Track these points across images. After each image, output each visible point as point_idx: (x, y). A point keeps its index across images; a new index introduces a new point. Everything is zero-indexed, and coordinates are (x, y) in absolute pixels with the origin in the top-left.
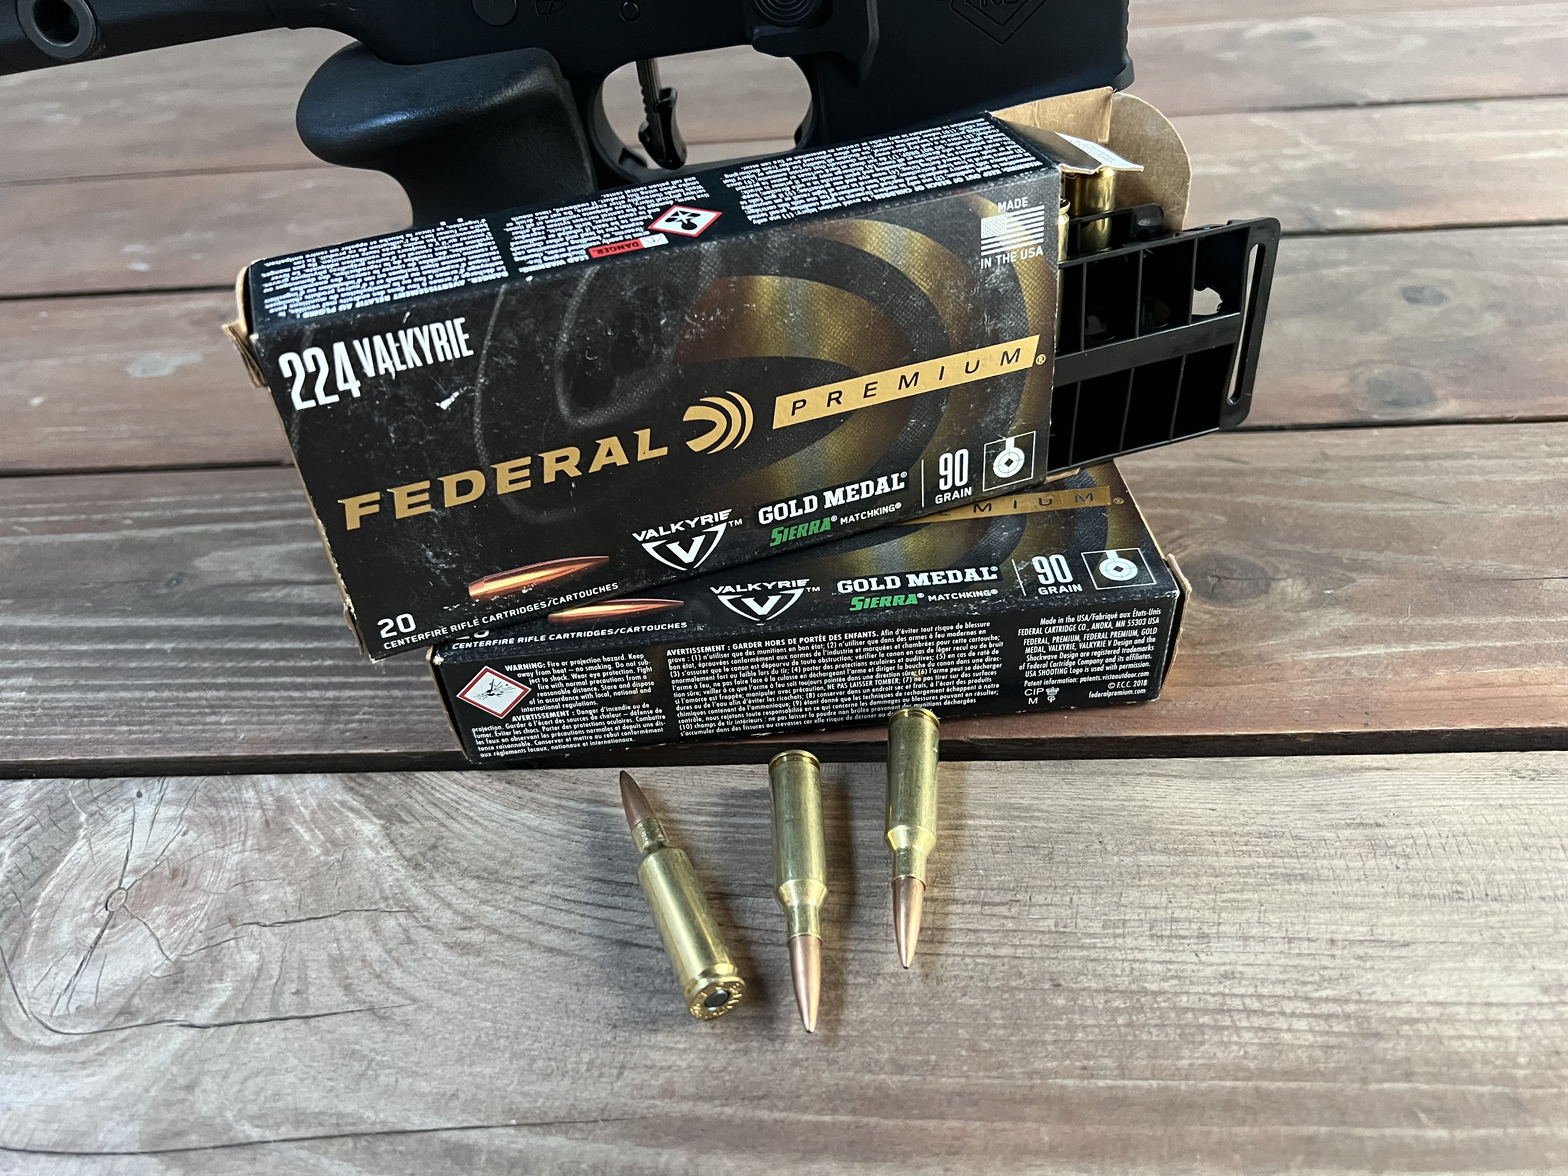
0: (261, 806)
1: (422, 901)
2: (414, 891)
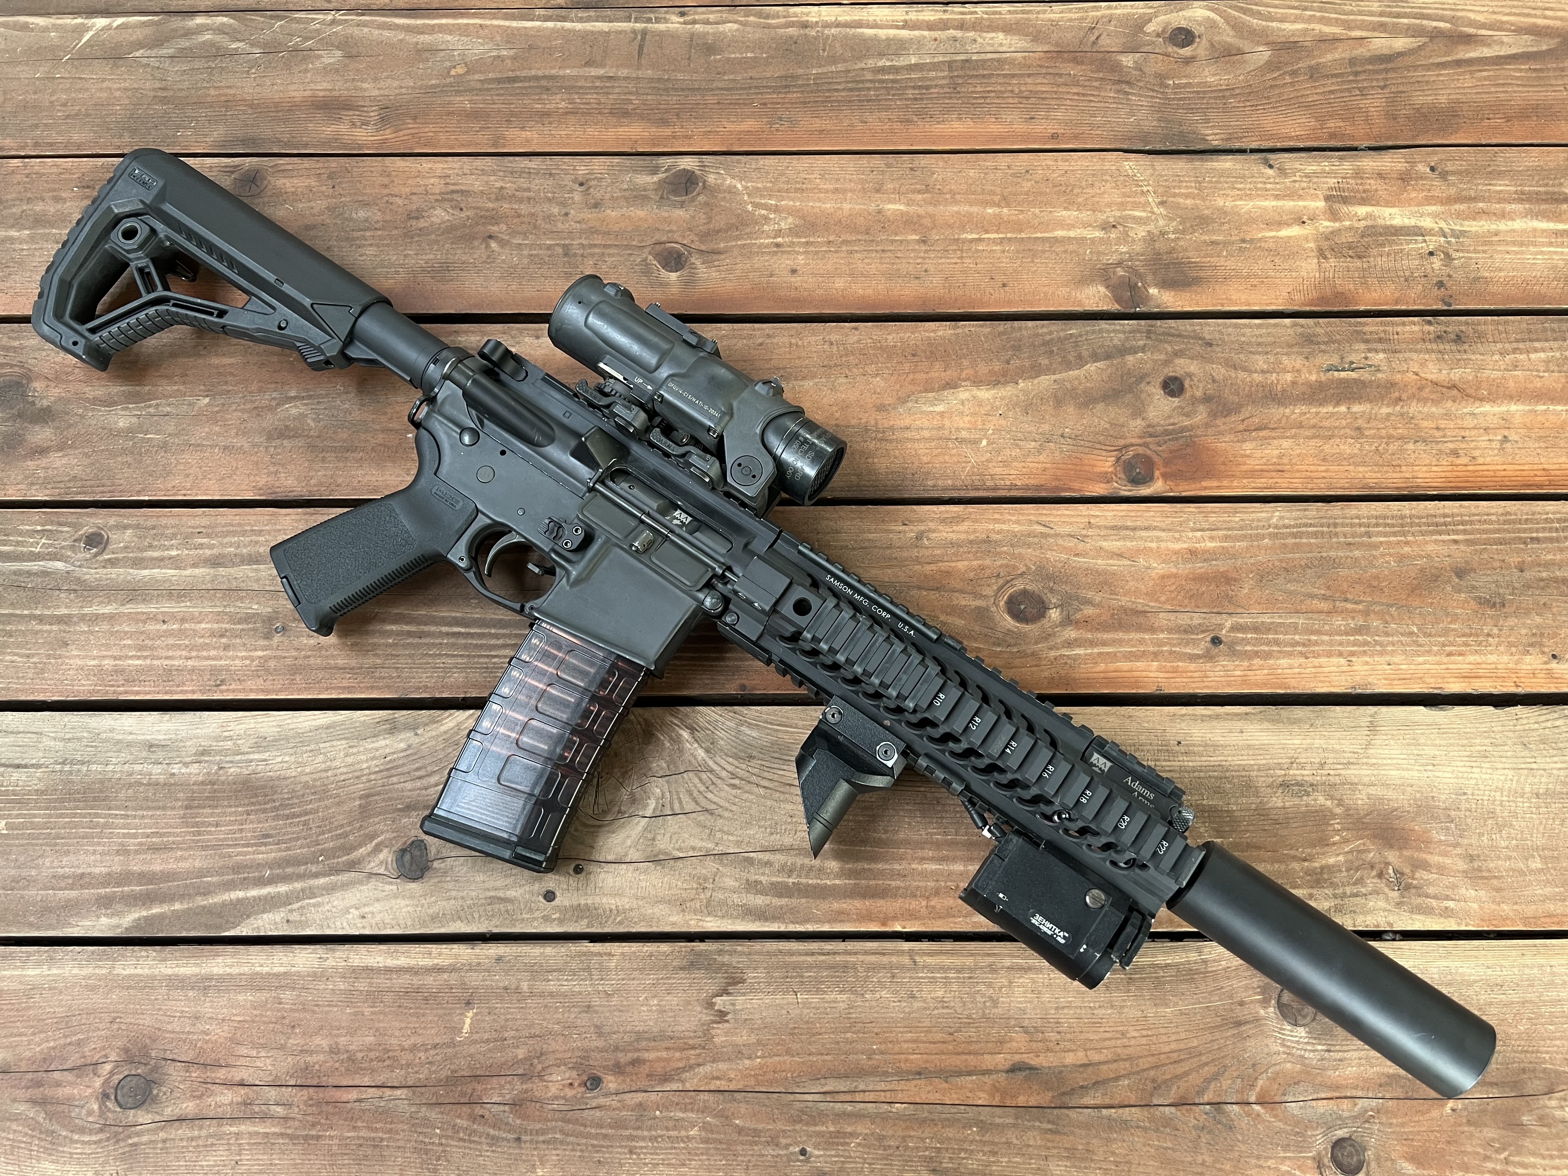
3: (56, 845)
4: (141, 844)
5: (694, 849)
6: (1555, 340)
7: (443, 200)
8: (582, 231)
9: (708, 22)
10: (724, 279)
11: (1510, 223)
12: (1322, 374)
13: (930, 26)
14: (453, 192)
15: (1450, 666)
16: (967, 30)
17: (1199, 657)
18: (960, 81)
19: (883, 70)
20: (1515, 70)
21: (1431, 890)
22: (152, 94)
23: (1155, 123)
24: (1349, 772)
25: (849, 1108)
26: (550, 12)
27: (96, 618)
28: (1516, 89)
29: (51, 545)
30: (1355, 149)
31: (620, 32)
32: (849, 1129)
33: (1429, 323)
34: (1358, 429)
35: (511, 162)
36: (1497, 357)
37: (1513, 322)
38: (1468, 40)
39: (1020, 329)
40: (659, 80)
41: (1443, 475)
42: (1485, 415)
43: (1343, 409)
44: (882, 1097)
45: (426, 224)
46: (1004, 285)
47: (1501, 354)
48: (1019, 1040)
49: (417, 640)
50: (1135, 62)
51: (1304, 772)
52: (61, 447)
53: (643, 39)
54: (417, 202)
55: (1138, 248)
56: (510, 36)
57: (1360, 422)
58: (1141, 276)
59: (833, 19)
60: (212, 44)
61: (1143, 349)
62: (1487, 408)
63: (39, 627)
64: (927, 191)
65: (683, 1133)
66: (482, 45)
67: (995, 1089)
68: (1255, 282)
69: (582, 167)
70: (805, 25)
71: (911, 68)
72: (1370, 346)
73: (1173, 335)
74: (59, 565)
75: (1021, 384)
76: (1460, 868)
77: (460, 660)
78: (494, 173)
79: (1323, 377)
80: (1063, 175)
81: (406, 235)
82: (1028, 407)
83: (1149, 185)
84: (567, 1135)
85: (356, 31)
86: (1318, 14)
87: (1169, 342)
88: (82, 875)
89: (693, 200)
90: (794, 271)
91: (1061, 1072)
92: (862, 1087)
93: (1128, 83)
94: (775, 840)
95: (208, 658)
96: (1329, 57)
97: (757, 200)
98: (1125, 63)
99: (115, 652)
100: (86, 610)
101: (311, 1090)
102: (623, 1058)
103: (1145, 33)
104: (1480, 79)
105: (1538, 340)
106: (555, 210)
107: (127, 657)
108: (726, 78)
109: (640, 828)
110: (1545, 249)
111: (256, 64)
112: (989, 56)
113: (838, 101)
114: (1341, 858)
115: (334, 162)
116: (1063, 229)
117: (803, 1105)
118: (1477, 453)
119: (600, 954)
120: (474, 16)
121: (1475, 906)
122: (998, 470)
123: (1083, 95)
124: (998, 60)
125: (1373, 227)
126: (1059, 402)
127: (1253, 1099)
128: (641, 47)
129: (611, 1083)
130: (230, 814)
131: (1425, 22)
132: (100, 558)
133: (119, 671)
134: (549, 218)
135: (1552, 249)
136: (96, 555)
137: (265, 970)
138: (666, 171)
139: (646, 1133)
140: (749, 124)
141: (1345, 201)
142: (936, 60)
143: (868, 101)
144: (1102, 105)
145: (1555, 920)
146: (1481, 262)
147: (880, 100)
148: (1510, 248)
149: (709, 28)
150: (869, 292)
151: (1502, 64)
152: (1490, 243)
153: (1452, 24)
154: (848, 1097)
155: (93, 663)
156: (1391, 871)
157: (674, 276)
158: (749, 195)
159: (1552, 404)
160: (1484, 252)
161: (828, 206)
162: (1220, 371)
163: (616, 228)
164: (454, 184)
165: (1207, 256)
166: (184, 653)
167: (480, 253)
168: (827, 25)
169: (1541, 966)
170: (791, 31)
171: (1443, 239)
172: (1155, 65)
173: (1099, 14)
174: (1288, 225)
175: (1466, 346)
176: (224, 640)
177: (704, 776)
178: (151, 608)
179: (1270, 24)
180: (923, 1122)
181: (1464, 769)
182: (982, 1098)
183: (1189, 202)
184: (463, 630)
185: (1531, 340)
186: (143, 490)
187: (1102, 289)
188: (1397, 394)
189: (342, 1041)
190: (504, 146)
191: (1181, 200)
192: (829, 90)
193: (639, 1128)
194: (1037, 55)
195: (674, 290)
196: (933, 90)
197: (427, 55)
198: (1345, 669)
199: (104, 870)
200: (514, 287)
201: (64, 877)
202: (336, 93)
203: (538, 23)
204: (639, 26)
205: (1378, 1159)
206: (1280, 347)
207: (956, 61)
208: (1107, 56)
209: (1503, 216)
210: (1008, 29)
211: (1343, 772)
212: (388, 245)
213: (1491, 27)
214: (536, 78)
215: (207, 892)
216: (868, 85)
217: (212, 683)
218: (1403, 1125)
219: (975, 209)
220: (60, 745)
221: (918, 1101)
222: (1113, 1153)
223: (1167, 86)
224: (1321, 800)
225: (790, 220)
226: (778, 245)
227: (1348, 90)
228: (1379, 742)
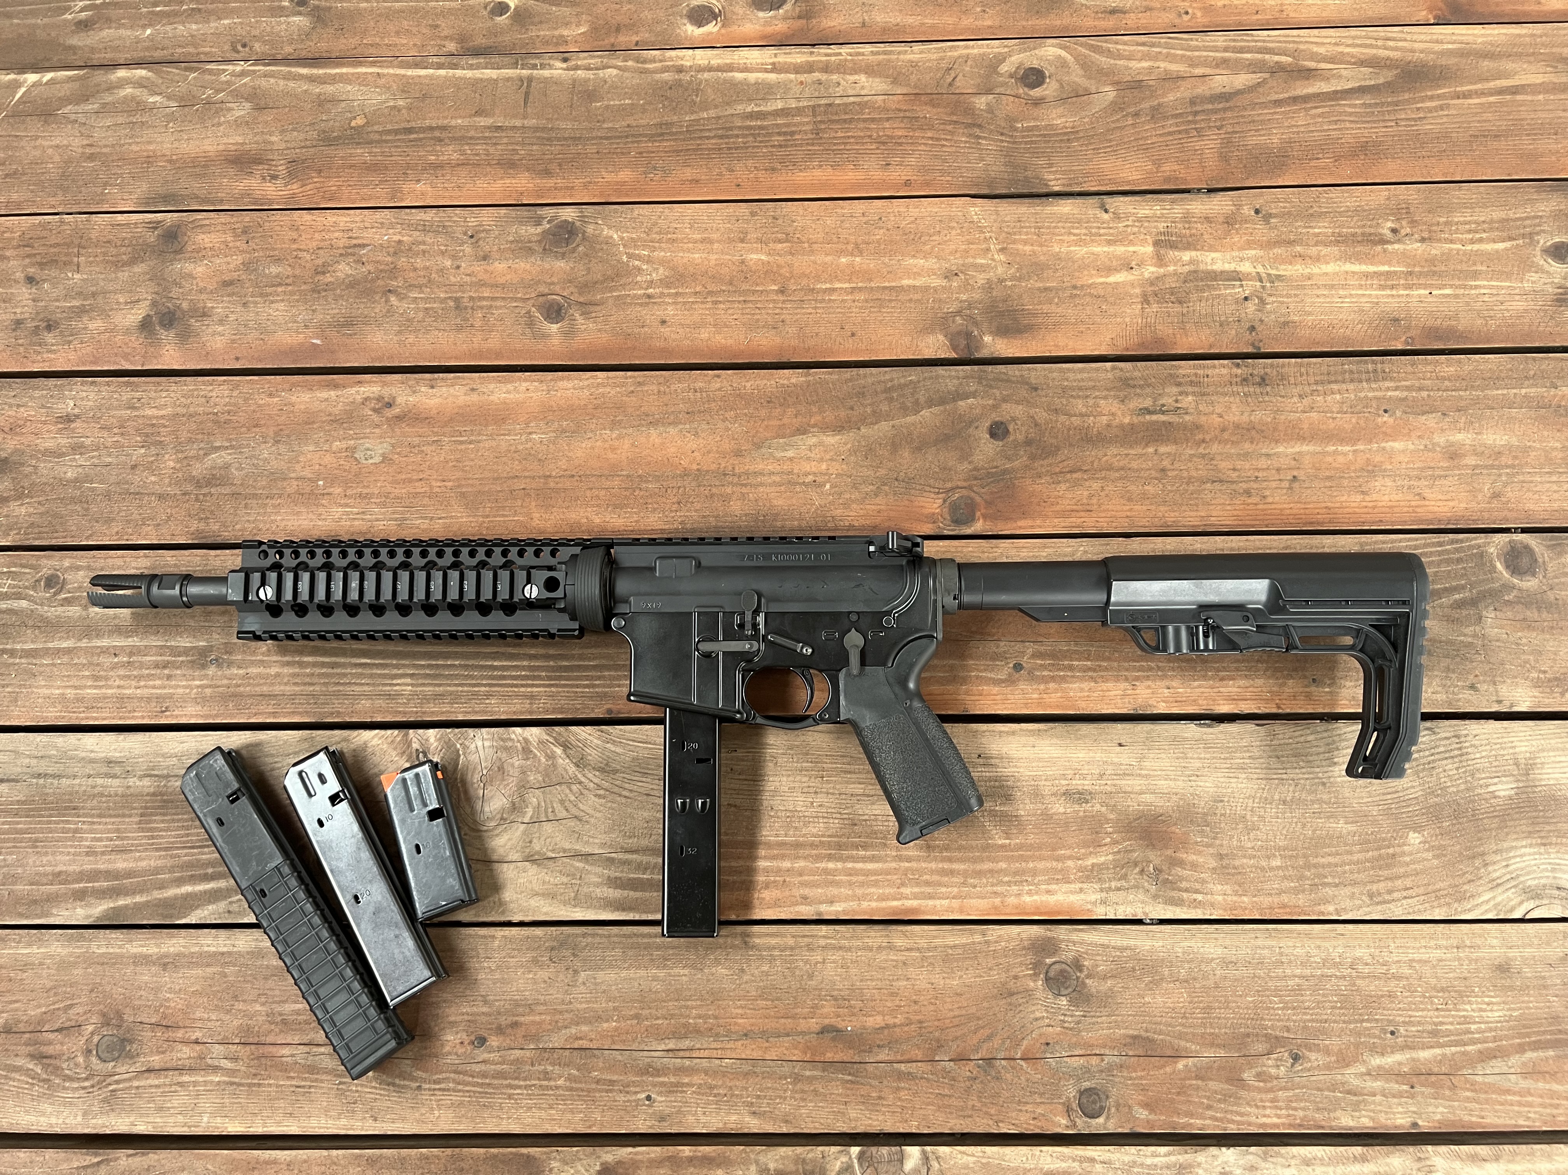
0: (519, 741)
1: (583, 779)
2: (579, 776)
3: (37, 847)
4: (106, 846)
5: (565, 851)
6: (1352, 381)
7: (347, 255)
8: (472, 284)
9: (588, 69)
10: (600, 330)
11: (1323, 267)
12: (1135, 418)
13: (798, 69)
14: (355, 246)
15: (1222, 689)
16: (832, 72)
17: (1003, 681)
18: (823, 127)
19: (752, 116)
20: (1350, 106)
21: (1184, 885)
22: (80, 150)
23: (1003, 168)
24: (1124, 782)
25: (687, 1062)
26: (443, 59)
27: (58, 651)
28: (1348, 125)
29: (14, 587)
30: (1187, 191)
31: (508, 79)
32: (686, 1080)
33: (1238, 366)
34: (1163, 470)
35: (407, 214)
36: (1295, 399)
37: (1315, 364)
38: (1308, 74)
39: (865, 376)
40: (543, 129)
41: (1235, 513)
42: (1278, 455)
43: (1151, 450)
44: (714, 1054)
45: (332, 280)
46: (853, 335)
47: (1300, 396)
48: (828, 1008)
49: (330, 671)
50: (988, 104)
51: (1086, 782)
52: (20, 497)
53: (529, 86)
54: (324, 257)
55: (977, 296)
56: (406, 86)
57: (1166, 463)
58: (976, 324)
59: (706, 62)
60: (133, 98)
61: (974, 395)
62: (1281, 449)
63: (11, 661)
64: (787, 241)
65: (552, 1083)
66: (380, 94)
67: (807, 1048)
68: (1082, 328)
69: (473, 219)
70: (680, 70)
71: (777, 113)
72: (1180, 389)
73: (1002, 380)
74: (24, 604)
75: (863, 430)
76: (1211, 866)
77: (366, 688)
78: (392, 226)
79: (1135, 420)
80: (912, 222)
81: (313, 291)
82: (869, 451)
83: (991, 231)
84: (459, 1084)
85: (263, 83)
86: (1165, 51)
87: (998, 388)
88: (60, 873)
89: (574, 251)
90: (663, 322)
91: (862, 1034)
92: (698, 1046)
93: (980, 126)
94: (632, 842)
95: (154, 687)
96: (1171, 97)
97: (631, 251)
98: (978, 106)
99: (74, 682)
100: (50, 645)
101: (253, 1047)
102: (504, 1021)
103: (998, 74)
104: (1314, 117)
105: (1336, 382)
106: (448, 263)
107: (85, 687)
108: (605, 126)
109: (519, 833)
110: (1353, 292)
111: (171, 118)
112: (852, 99)
113: (709, 149)
114: (1110, 857)
115: (247, 217)
116: (909, 278)
117: (649, 1060)
118: (1267, 493)
119: (485, 937)
120: (373, 64)
121: (1220, 898)
122: (838, 512)
123: (938, 139)
124: (859, 104)
125: (1195, 272)
126: (895, 446)
127: (1019, 1056)
128: (527, 94)
129: (494, 1041)
130: (178, 821)
131: (1267, 57)
132: (59, 597)
133: (79, 700)
134: (441, 271)
135: (1360, 292)
136: (55, 594)
137: (213, 949)
138: (549, 222)
139: (522, 1083)
140: (625, 175)
141: (1173, 246)
142: (801, 104)
143: (737, 148)
144: (954, 149)
145: (1288, 910)
146: (1292, 306)
147: (747, 148)
148: (1319, 292)
149: (590, 74)
150: (730, 342)
151: (1337, 100)
152: (1303, 287)
153: (1294, 58)
154: (687, 1054)
155: (57, 692)
156: (1151, 869)
157: (555, 327)
158: (625, 246)
159: (1341, 445)
160: (1296, 295)
161: (697, 256)
162: (1041, 415)
163: (502, 280)
164: (356, 238)
165: (1040, 303)
166: (134, 683)
167: (379, 309)
168: (701, 69)
169: (1270, 948)
170: (666, 76)
171: (1258, 284)
172: (1009, 106)
173: (956, 54)
174: (1117, 270)
175: (1268, 389)
176: (166, 672)
177: (574, 787)
178: (105, 642)
179: (1118, 62)
180: (746, 1075)
181: (1222, 780)
182: (797, 1055)
183: (1028, 248)
184: (369, 661)
185: (1330, 382)
186: (91, 535)
187: (941, 337)
188: (1201, 436)
189: (278, 1008)
190: (402, 200)
191: (1020, 247)
192: (700, 138)
193: (516, 1078)
194: (895, 98)
195: (555, 341)
196: (797, 137)
197: (329, 105)
198: (1129, 692)
199: (77, 869)
200: (411, 340)
201: (46, 875)
202: (248, 147)
203: (431, 71)
204: (525, 72)
205: (1118, 1106)
206: (1099, 390)
207: (819, 106)
208: (962, 97)
209: (1317, 259)
210: (870, 70)
211: (1118, 782)
212: (298, 301)
213: (1331, 60)
214: (431, 128)
215: (162, 886)
216: (736, 132)
217: (158, 709)
218: (1141, 1078)
219: (829, 259)
220: (34, 762)
221: (744, 1056)
222: (900, 1099)
223: (1016, 129)
224: (1098, 807)
225: (661, 271)
226: (649, 296)
227: (1187, 131)
228: (1151, 756)
